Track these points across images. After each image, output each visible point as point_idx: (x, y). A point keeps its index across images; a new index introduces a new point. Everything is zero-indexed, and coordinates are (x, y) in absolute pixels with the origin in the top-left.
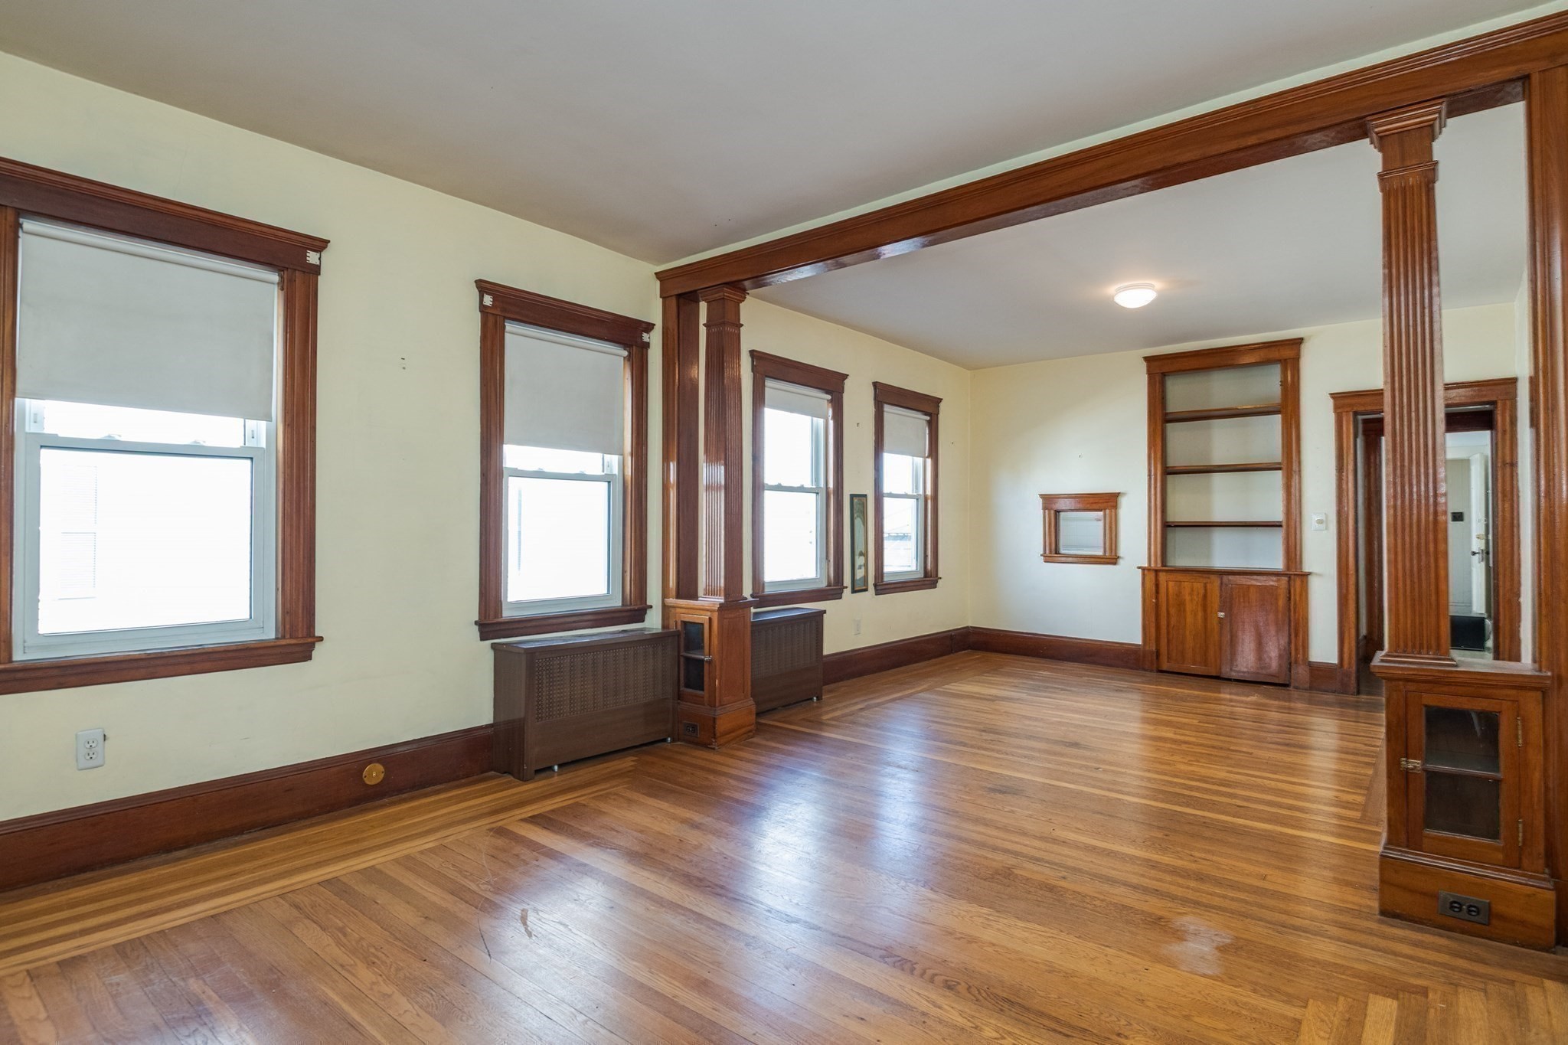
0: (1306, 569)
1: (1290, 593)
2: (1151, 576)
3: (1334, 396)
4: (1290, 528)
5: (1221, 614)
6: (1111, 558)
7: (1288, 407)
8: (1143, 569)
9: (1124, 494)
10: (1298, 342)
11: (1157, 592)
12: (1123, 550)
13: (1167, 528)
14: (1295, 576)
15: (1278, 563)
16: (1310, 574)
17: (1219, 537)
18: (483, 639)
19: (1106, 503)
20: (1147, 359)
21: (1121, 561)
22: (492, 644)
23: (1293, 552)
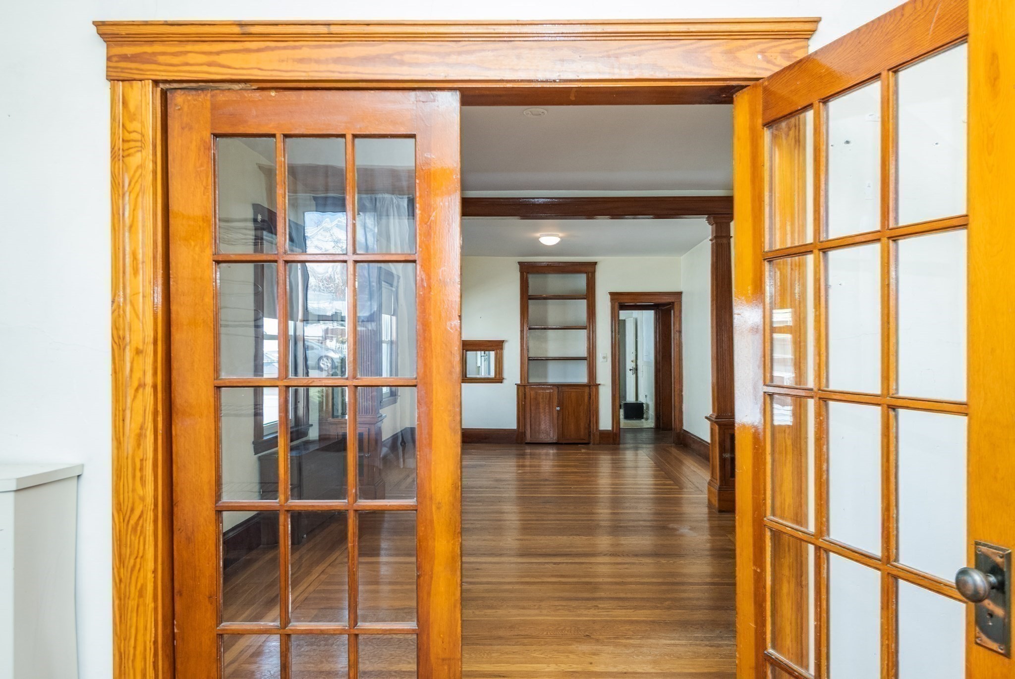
0: (598, 382)
1: (590, 395)
2: (522, 389)
3: (612, 294)
4: (590, 359)
5: (558, 408)
6: (498, 379)
7: (590, 295)
8: (518, 385)
9: (507, 341)
10: (595, 263)
11: (525, 398)
12: (506, 374)
13: (529, 361)
14: (592, 386)
15: (584, 379)
16: (599, 384)
17: (551, 365)
18: (255, 454)
19: (497, 346)
20: (519, 263)
21: (505, 381)
22: (260, 457)
23: (592, 372)
